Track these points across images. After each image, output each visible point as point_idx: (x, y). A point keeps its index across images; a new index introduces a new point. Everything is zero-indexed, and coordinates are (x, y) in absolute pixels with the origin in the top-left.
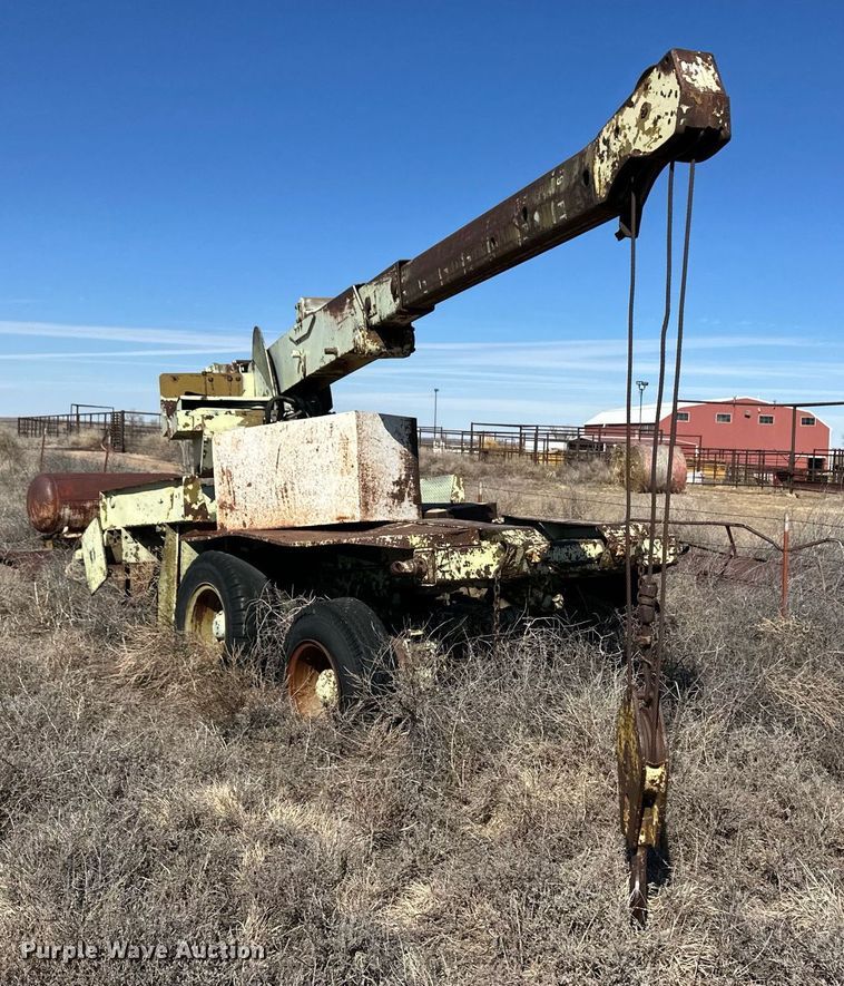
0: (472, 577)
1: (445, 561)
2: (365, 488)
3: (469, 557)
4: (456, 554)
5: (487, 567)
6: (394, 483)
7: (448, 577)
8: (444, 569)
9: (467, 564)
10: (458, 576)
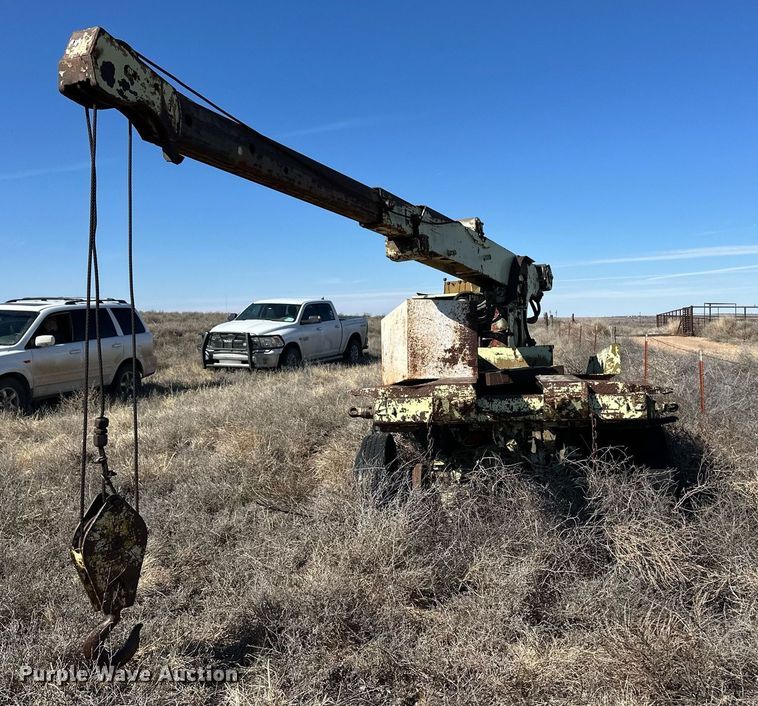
0: (407, 420)
1: (382, 408)
2: (413, 355)
3: (405, 405)
4: (393, 403)
5: (423, 414)
6: (446, 351)
7: (385, 419)
8: (381, 413)
9: (403, 410)
10: (394, 419)
